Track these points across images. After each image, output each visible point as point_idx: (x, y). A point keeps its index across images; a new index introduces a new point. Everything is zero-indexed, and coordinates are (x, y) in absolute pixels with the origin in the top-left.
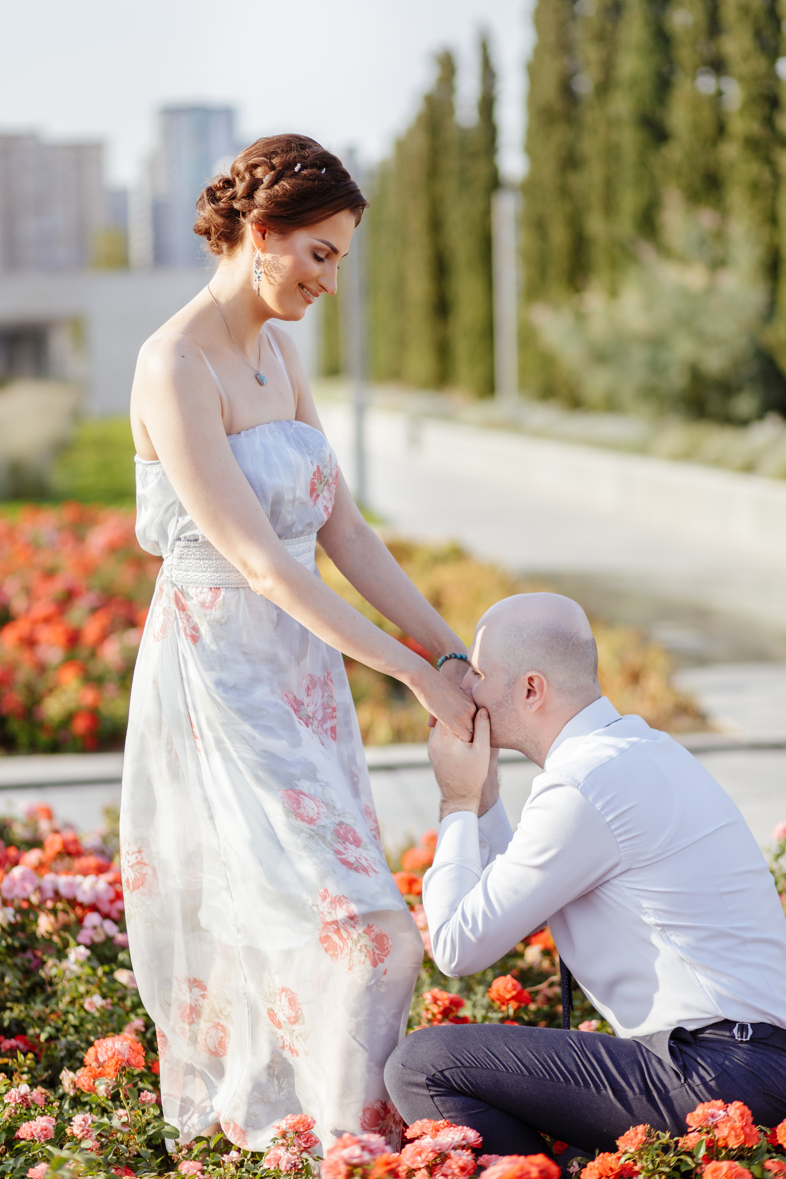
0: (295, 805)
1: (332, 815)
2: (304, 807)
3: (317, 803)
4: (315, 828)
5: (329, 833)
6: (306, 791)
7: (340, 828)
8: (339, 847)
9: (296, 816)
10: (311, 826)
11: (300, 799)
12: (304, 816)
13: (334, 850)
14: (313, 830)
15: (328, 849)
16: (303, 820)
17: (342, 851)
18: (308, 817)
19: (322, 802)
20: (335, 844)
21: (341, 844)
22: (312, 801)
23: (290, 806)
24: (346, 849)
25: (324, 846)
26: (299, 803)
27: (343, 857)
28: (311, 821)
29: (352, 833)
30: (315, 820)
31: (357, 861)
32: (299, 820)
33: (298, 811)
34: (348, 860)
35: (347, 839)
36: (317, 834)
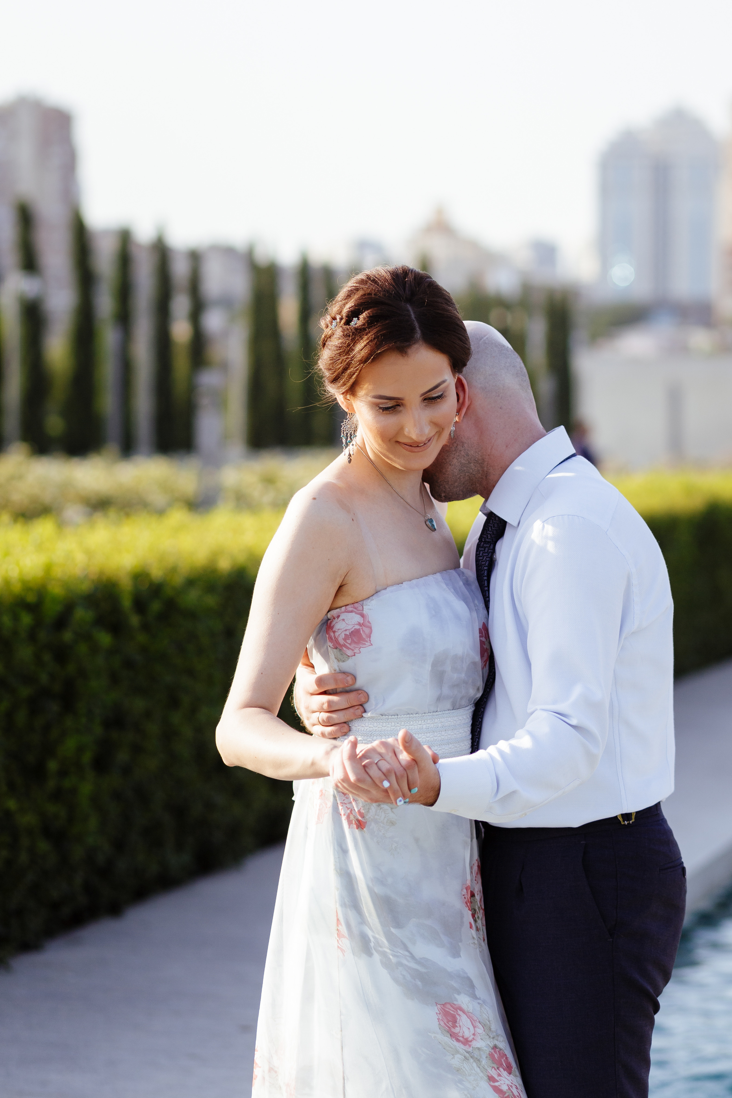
0: (450, 1023)
1: (488, 1037)
2: (460, 1026)
3: (474, 1024)
4: (470, 1050)
5: (484, 1057)
6: (464, 1007)
7: (494, 1052)
8: (494, 1073)
9: (451, 1035)
10: (466, 1048)
11: (457, 1016)
12: (459, 1036)
13: (488, 1076)
14: (468, 1052)
15: (481, 1074)
16: (458, 1040)
17: (496, 1077)
18: (463, 1037)
19: (479, 1022)
20: (489, 1070)
21: (495, 1069)
22: (469, 1020)
23: (445, 1024)
24: (499, 1075)
25: (478, 1070)
26: (454, 1021)
27: (496, 1084)
28: (466, 1042)
29: (504, 1058)
30: (471, 1041)
31: (509, 1089)
32: (454, 1039)
33: (453, 1030)
34: (500, 1088)
35: (501, 1065)
36: (471, 1057)
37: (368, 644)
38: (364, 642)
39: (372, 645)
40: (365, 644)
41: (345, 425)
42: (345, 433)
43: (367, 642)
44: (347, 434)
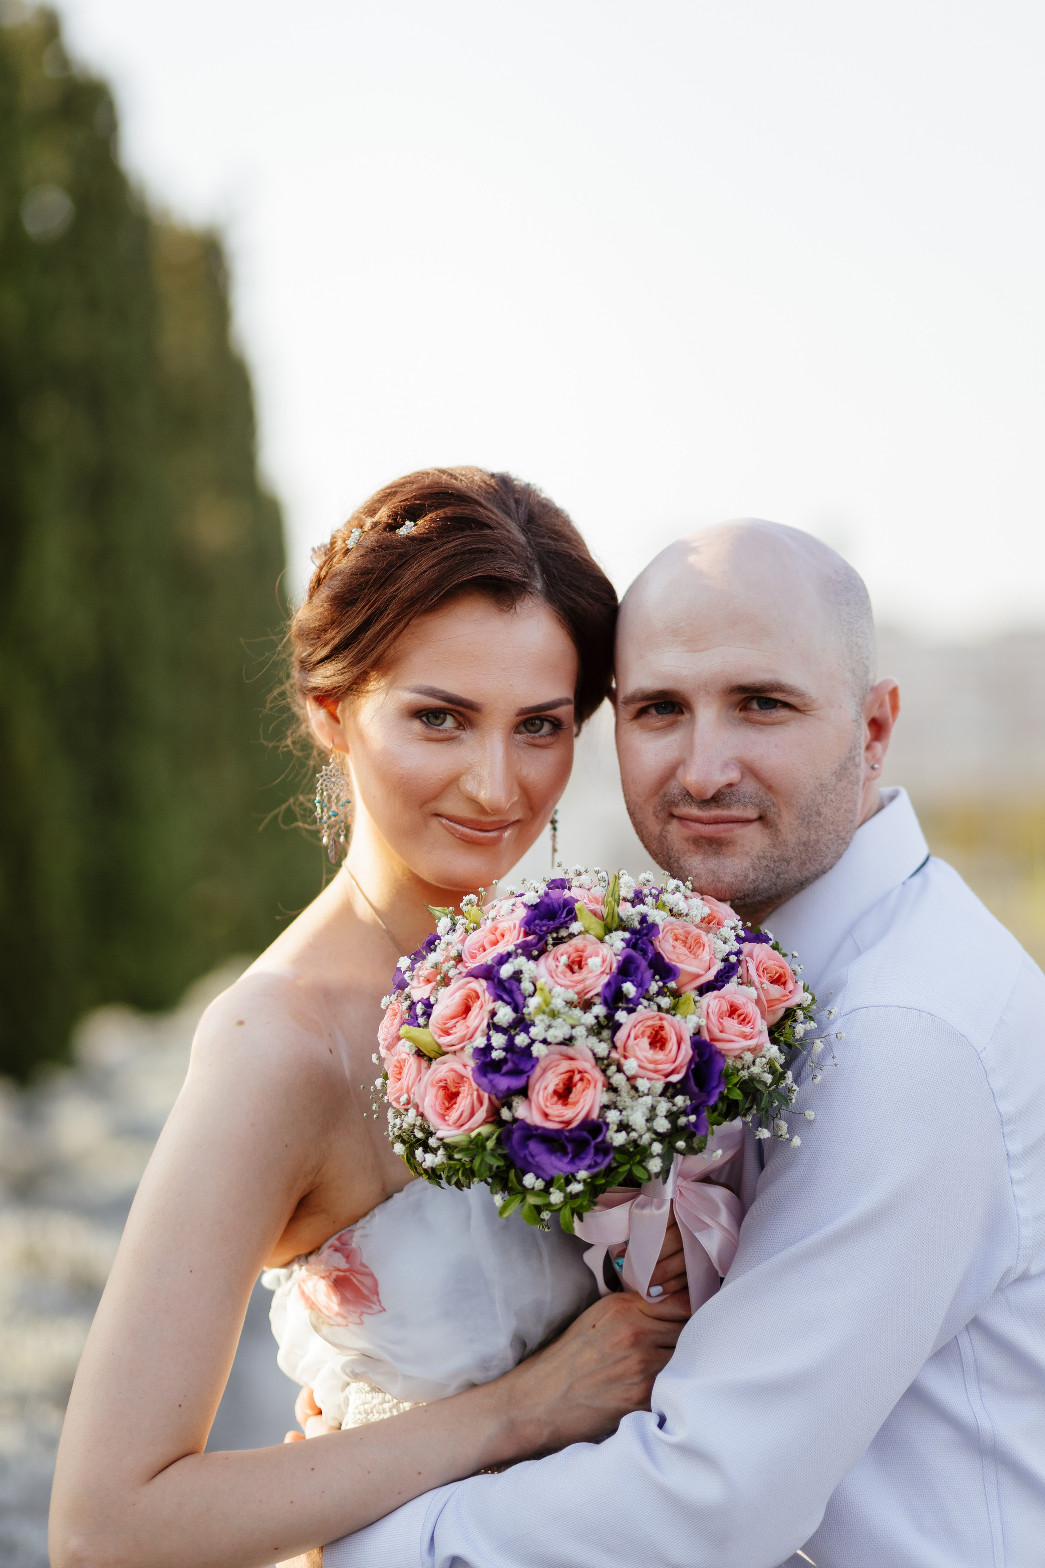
37: (376, 1307)
38: (368, 1304)
39: (384, 1310)
40: (371, 1308)
41: (325, 777)
42: (325, 793)
43: (374, 1303)
44: (330, 797)
